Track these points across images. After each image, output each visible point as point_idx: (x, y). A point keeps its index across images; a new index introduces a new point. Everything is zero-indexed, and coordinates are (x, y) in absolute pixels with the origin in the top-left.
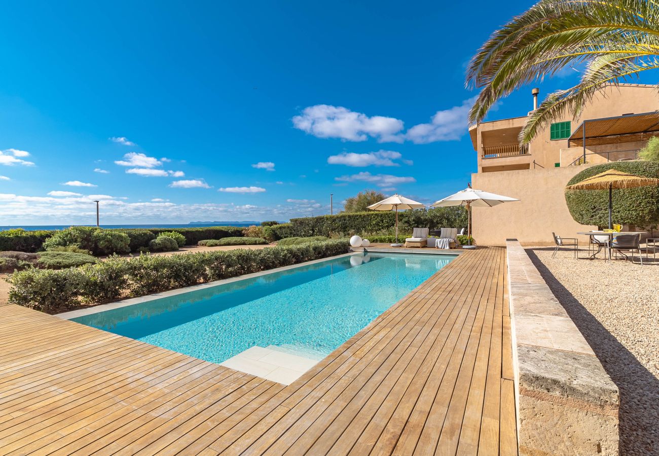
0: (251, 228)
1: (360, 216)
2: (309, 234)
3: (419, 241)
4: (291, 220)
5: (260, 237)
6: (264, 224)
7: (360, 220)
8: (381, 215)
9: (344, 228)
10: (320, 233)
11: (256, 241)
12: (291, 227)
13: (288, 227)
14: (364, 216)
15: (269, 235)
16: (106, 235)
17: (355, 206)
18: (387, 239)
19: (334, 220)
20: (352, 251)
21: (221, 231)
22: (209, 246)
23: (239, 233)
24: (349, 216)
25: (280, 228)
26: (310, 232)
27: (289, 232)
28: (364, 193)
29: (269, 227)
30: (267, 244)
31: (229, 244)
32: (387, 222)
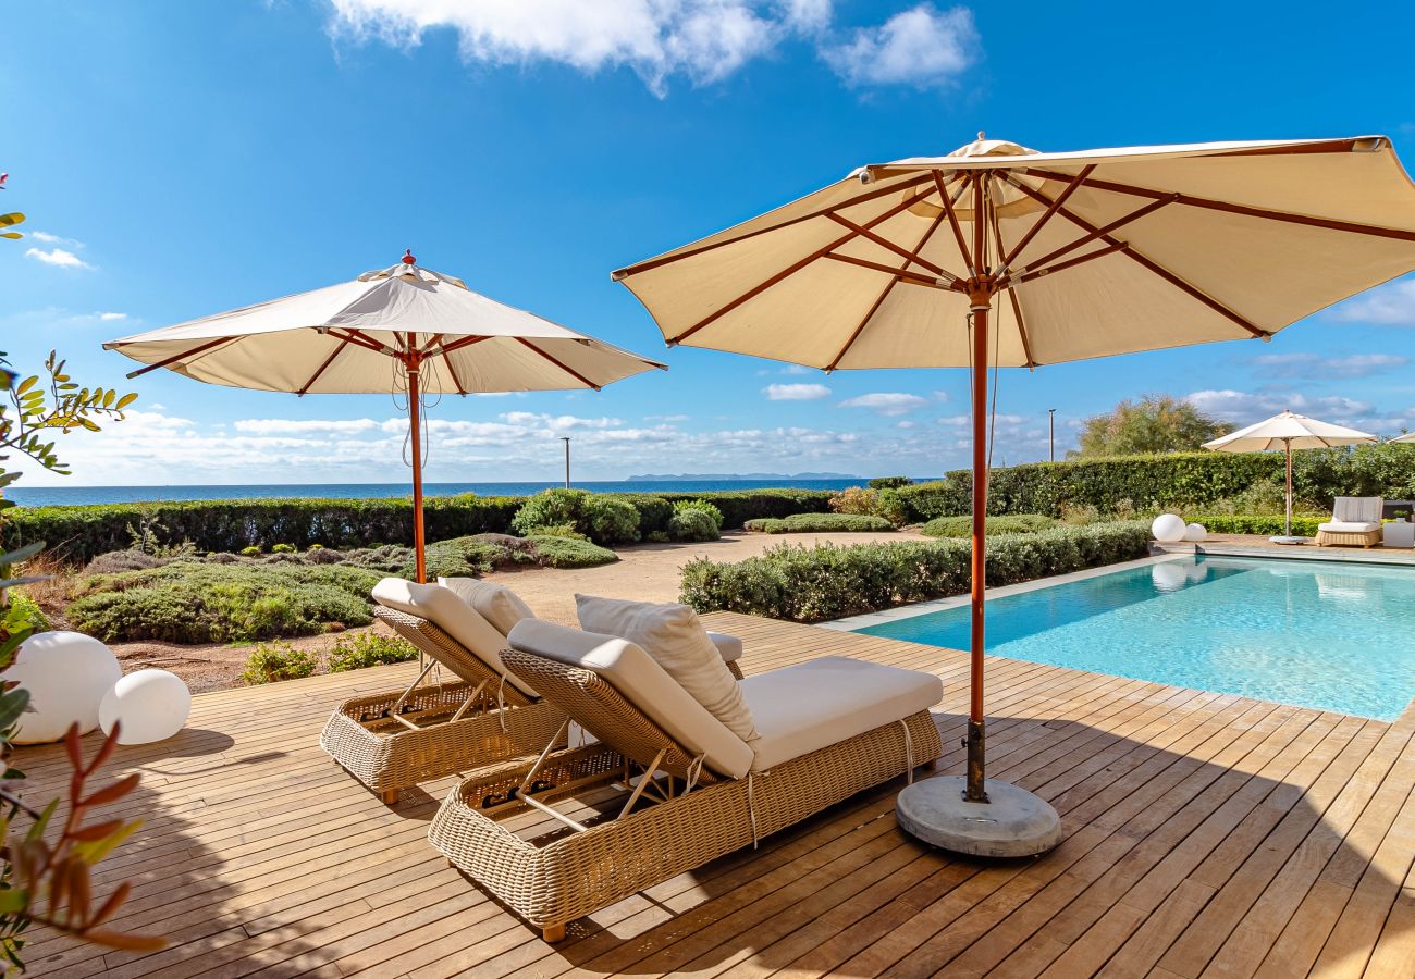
0: (851, 493)
1: (1143, 463)
2: (997, 510)
3: (1362, 530)
4: (950, 476)
5: (871, 514)
6: (879, 484)
7: (1141, 474)
8: (1207, 462)
9: (1094, 495)
10: (1028, 506)
11: (869, 524)
12: (949, 492)
13: (942, 491)
14: (1154, 465)
15: (894, 511)
16: (605, 506)
17: (1113, 440)
18: (1240, 524)
19: (1066, 475)
20: (1160, 551)
21: (781, 500)
22: (772, 533)
23: (822, 506)
24: (1109, 464)
25: (922, 493)
26: (999, 503)
27: (943, 503)
28: (1136, 401)
29: (890, 490)
30: (894, 530)
31: (810, 529)
32: (1224, 480)
